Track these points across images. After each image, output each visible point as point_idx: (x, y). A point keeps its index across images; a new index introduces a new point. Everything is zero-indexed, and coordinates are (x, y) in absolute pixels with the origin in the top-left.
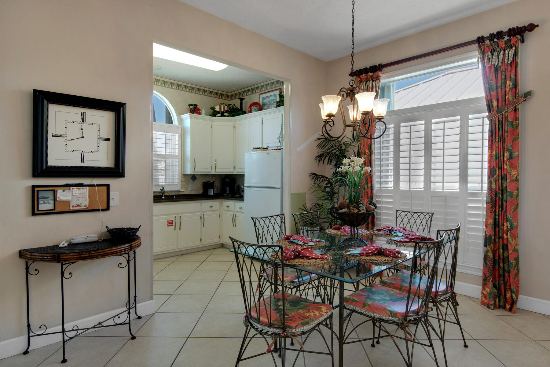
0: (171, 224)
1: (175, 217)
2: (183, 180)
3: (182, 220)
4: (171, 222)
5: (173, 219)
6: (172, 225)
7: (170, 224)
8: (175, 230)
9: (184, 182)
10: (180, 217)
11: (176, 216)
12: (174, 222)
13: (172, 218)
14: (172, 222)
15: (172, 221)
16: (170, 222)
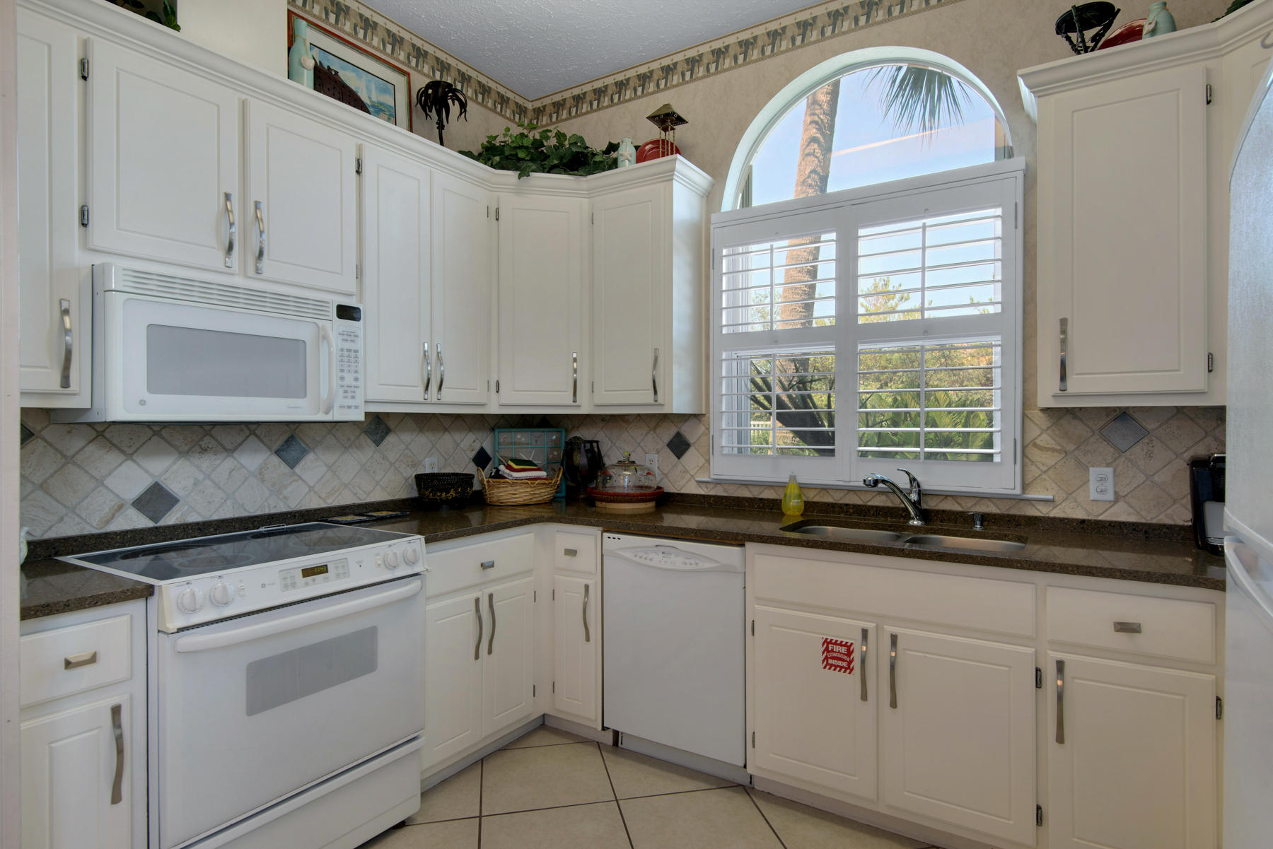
0: (845, 664)
1: (865, 633)
2: (1045, 440)
3: (906, 657)
4: (844, 650)
5: (854, 638)
6: (849, 669)
7: (839, 663)
8: (864, 697)
9: (1053, 450)
10: (894, 639)
11: (870, 626)
12: (856, 656)
13: (846, 630)
14: (849, 653)
15: (848, 647)
16: (837, 648)
